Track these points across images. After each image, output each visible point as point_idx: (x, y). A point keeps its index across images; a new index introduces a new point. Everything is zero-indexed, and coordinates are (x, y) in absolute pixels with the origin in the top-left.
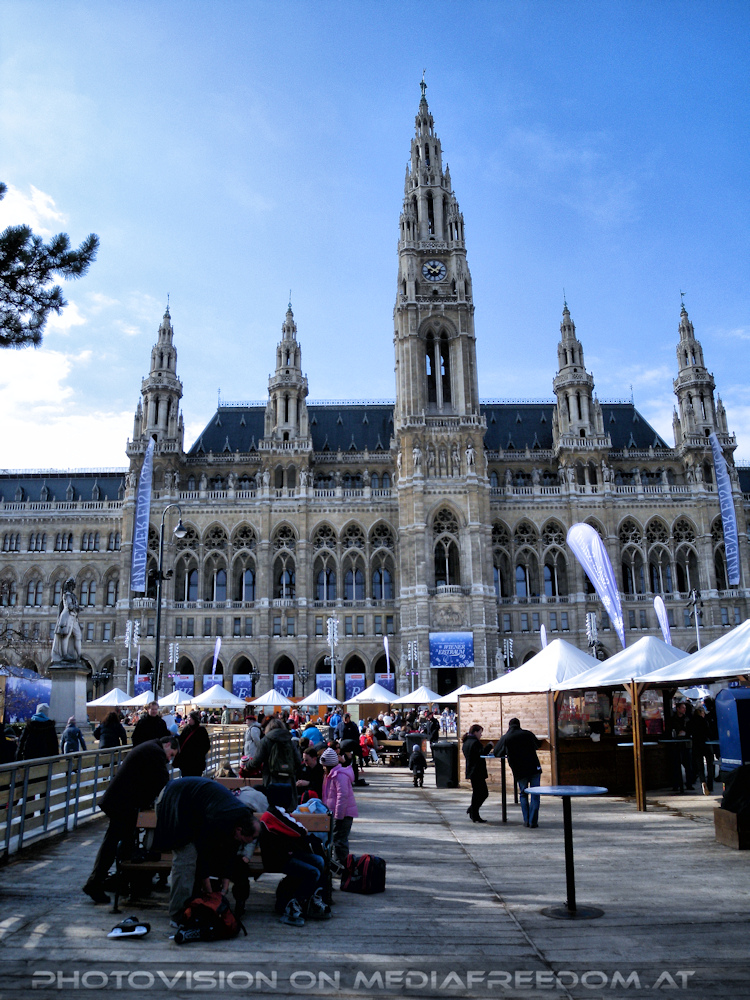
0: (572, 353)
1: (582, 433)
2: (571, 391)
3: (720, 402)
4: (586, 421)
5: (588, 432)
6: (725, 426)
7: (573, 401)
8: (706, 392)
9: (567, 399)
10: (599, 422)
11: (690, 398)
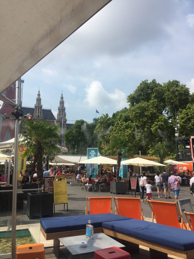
0: (39, 100)
1: (38, 116)
2: (38, 108)
3: (65, 113)
4: (40, 114)
5: (40, 116)
6: (66, 117)
7: (37, 110)
8: (63, 111)
9: (37, 109)
10: (42, 114)
11: (60, 111)
